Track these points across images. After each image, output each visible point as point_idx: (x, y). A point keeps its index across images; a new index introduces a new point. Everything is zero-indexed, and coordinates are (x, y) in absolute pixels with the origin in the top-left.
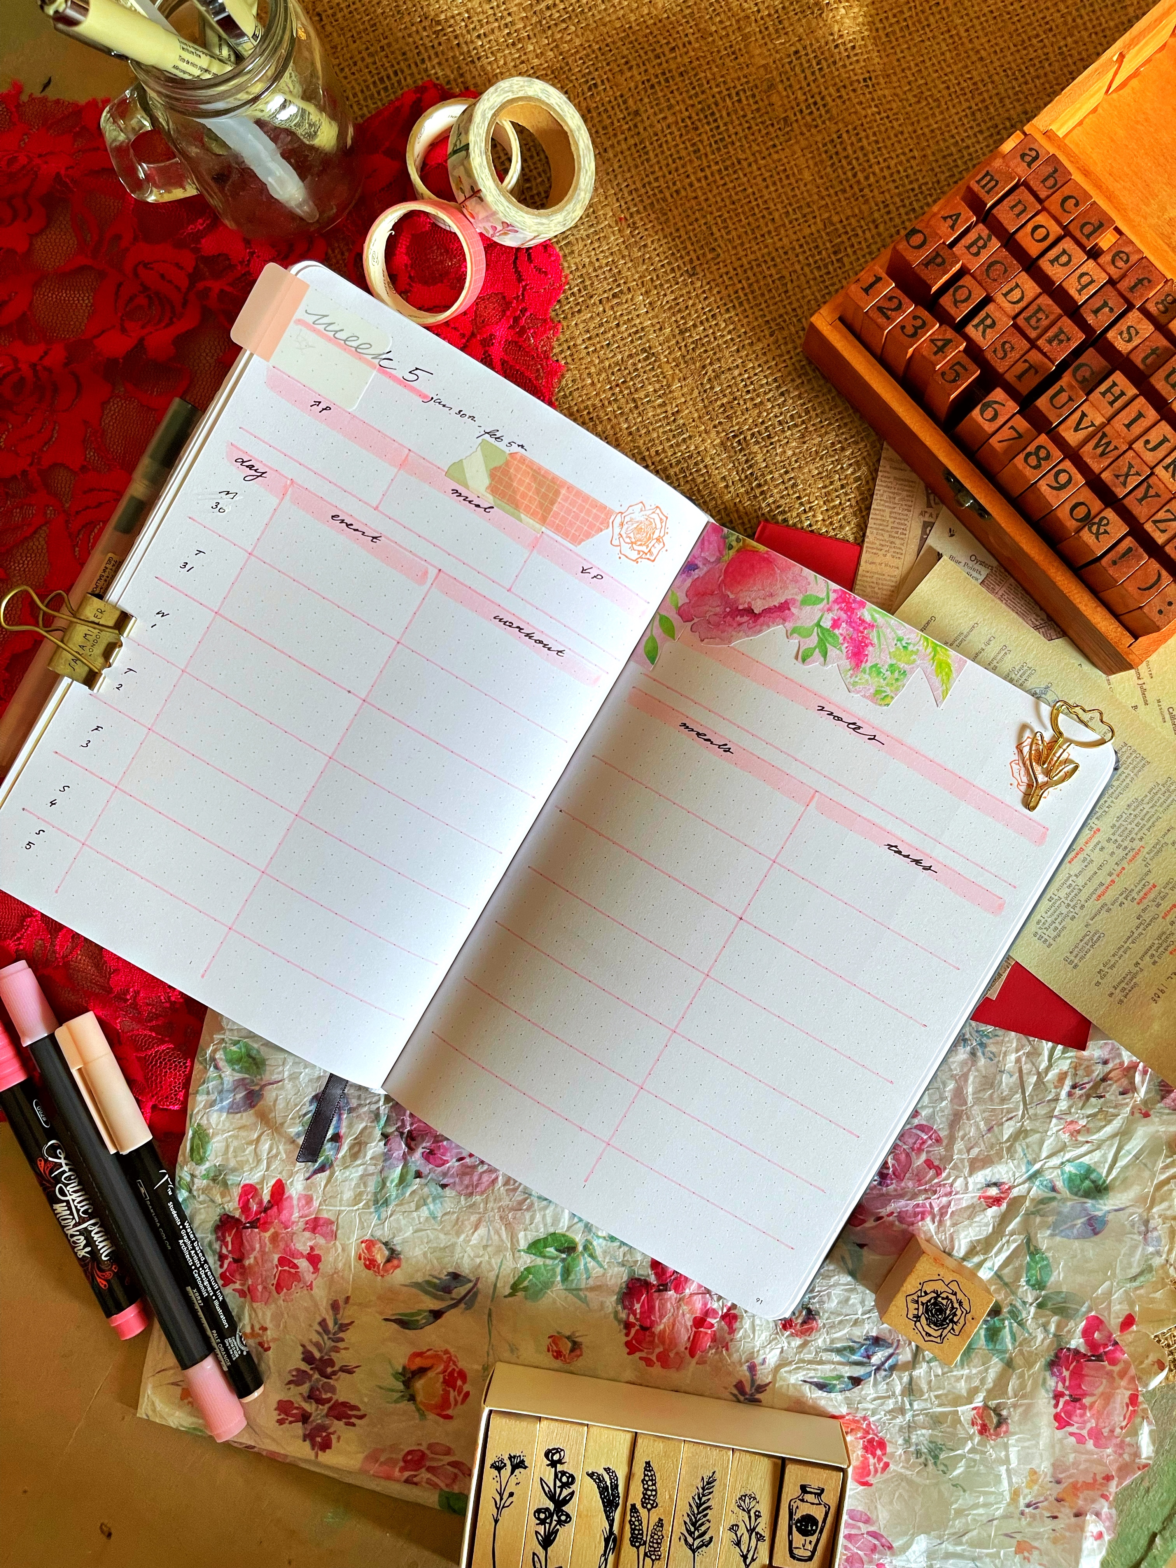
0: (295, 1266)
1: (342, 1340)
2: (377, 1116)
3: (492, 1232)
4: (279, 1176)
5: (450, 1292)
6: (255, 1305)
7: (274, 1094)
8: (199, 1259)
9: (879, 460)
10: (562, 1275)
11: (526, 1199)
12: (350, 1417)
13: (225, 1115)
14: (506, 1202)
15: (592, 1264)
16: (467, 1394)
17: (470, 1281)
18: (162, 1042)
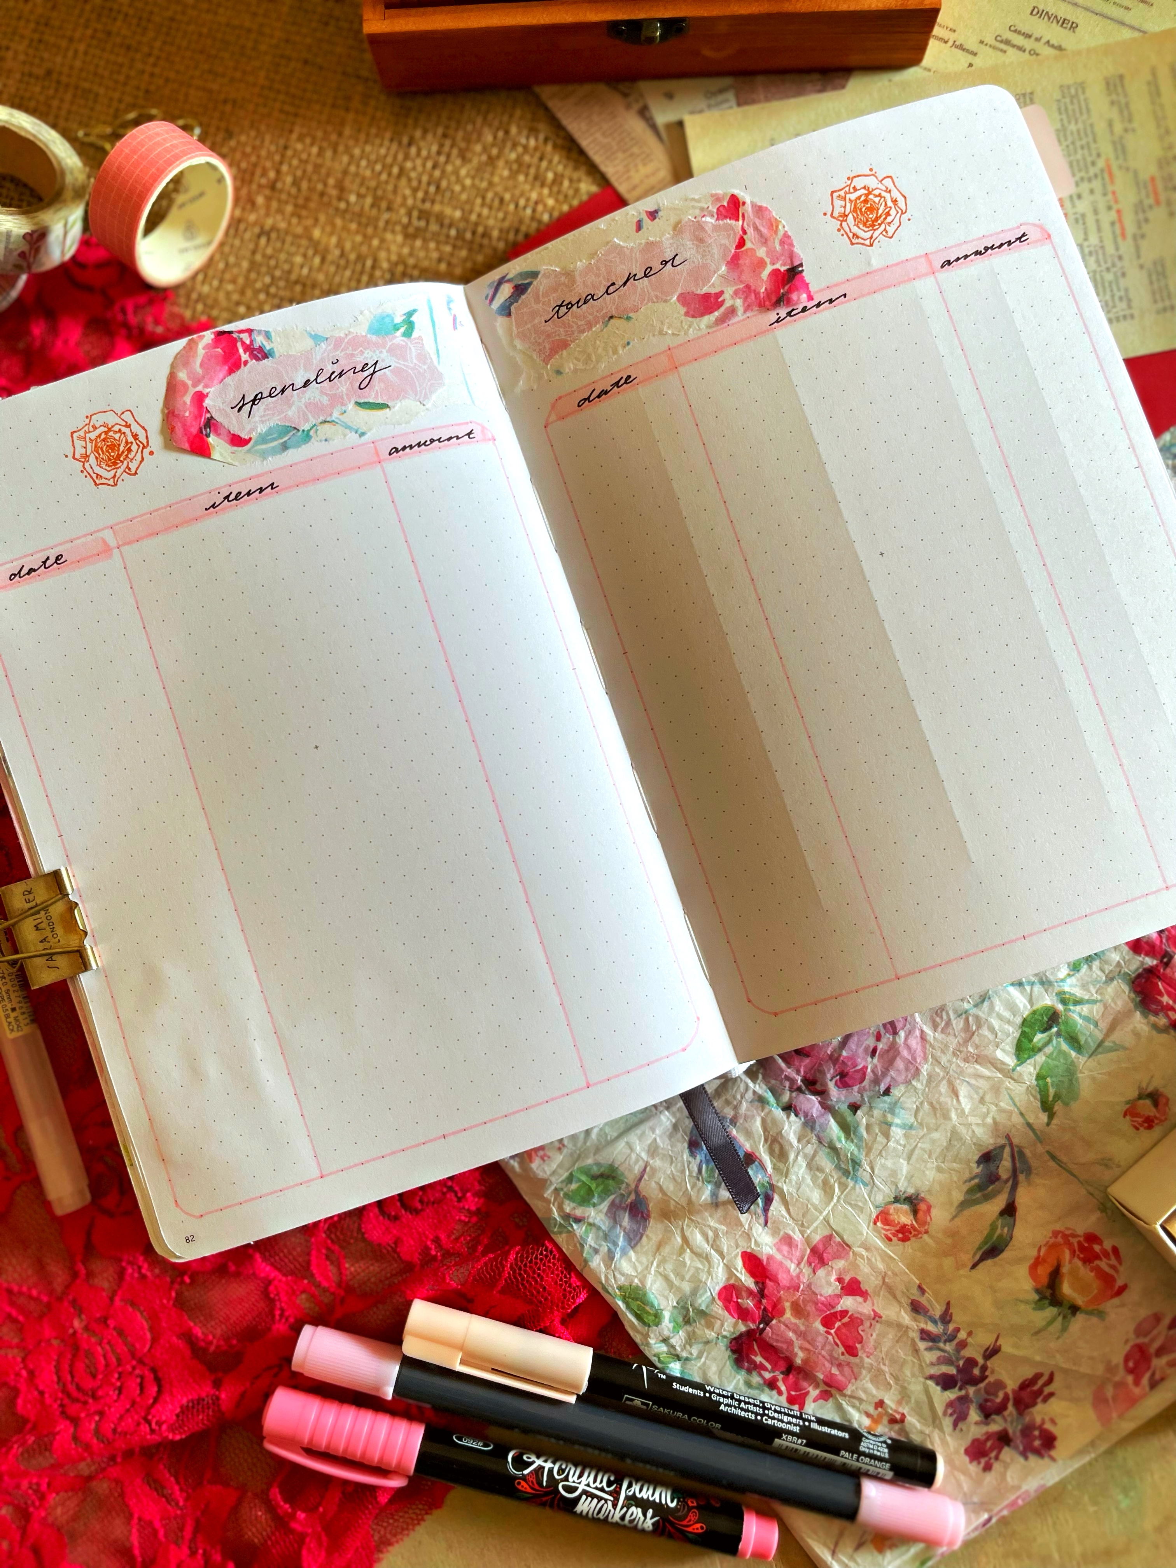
0: (844, 1313)
1: (958, 1330)
2: (761, 1100)
3: (973, 1081)
4: (739, 1251)
5: (998, 1178)
6: (848, 1392)
7: (653, 1184)
8: (755, 1405)
9: (547, 109)
10: (1074, 1049)
11: (967, 1020)
12: (1040, 1392)
13: (632, 1253)
14: (953, 1042)
15: (1085, 1009)
16: (1115, 1250)
17: (1003, 1147)
18: (506, 1255)
